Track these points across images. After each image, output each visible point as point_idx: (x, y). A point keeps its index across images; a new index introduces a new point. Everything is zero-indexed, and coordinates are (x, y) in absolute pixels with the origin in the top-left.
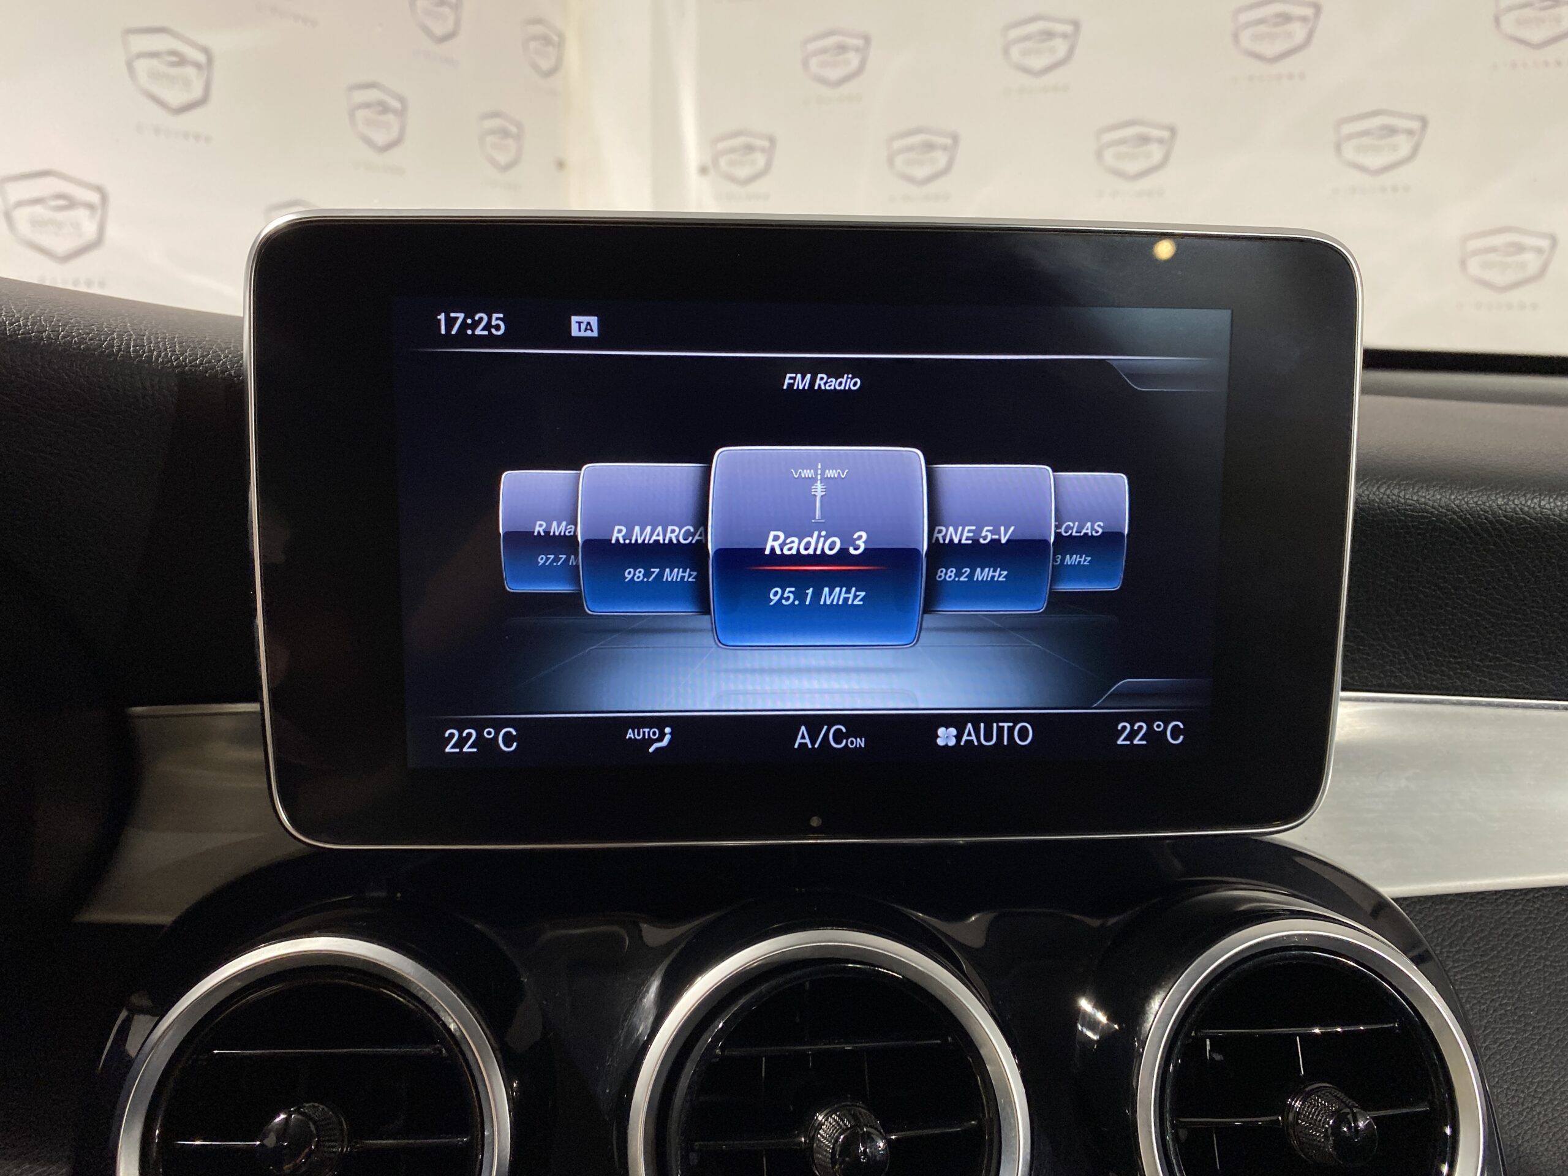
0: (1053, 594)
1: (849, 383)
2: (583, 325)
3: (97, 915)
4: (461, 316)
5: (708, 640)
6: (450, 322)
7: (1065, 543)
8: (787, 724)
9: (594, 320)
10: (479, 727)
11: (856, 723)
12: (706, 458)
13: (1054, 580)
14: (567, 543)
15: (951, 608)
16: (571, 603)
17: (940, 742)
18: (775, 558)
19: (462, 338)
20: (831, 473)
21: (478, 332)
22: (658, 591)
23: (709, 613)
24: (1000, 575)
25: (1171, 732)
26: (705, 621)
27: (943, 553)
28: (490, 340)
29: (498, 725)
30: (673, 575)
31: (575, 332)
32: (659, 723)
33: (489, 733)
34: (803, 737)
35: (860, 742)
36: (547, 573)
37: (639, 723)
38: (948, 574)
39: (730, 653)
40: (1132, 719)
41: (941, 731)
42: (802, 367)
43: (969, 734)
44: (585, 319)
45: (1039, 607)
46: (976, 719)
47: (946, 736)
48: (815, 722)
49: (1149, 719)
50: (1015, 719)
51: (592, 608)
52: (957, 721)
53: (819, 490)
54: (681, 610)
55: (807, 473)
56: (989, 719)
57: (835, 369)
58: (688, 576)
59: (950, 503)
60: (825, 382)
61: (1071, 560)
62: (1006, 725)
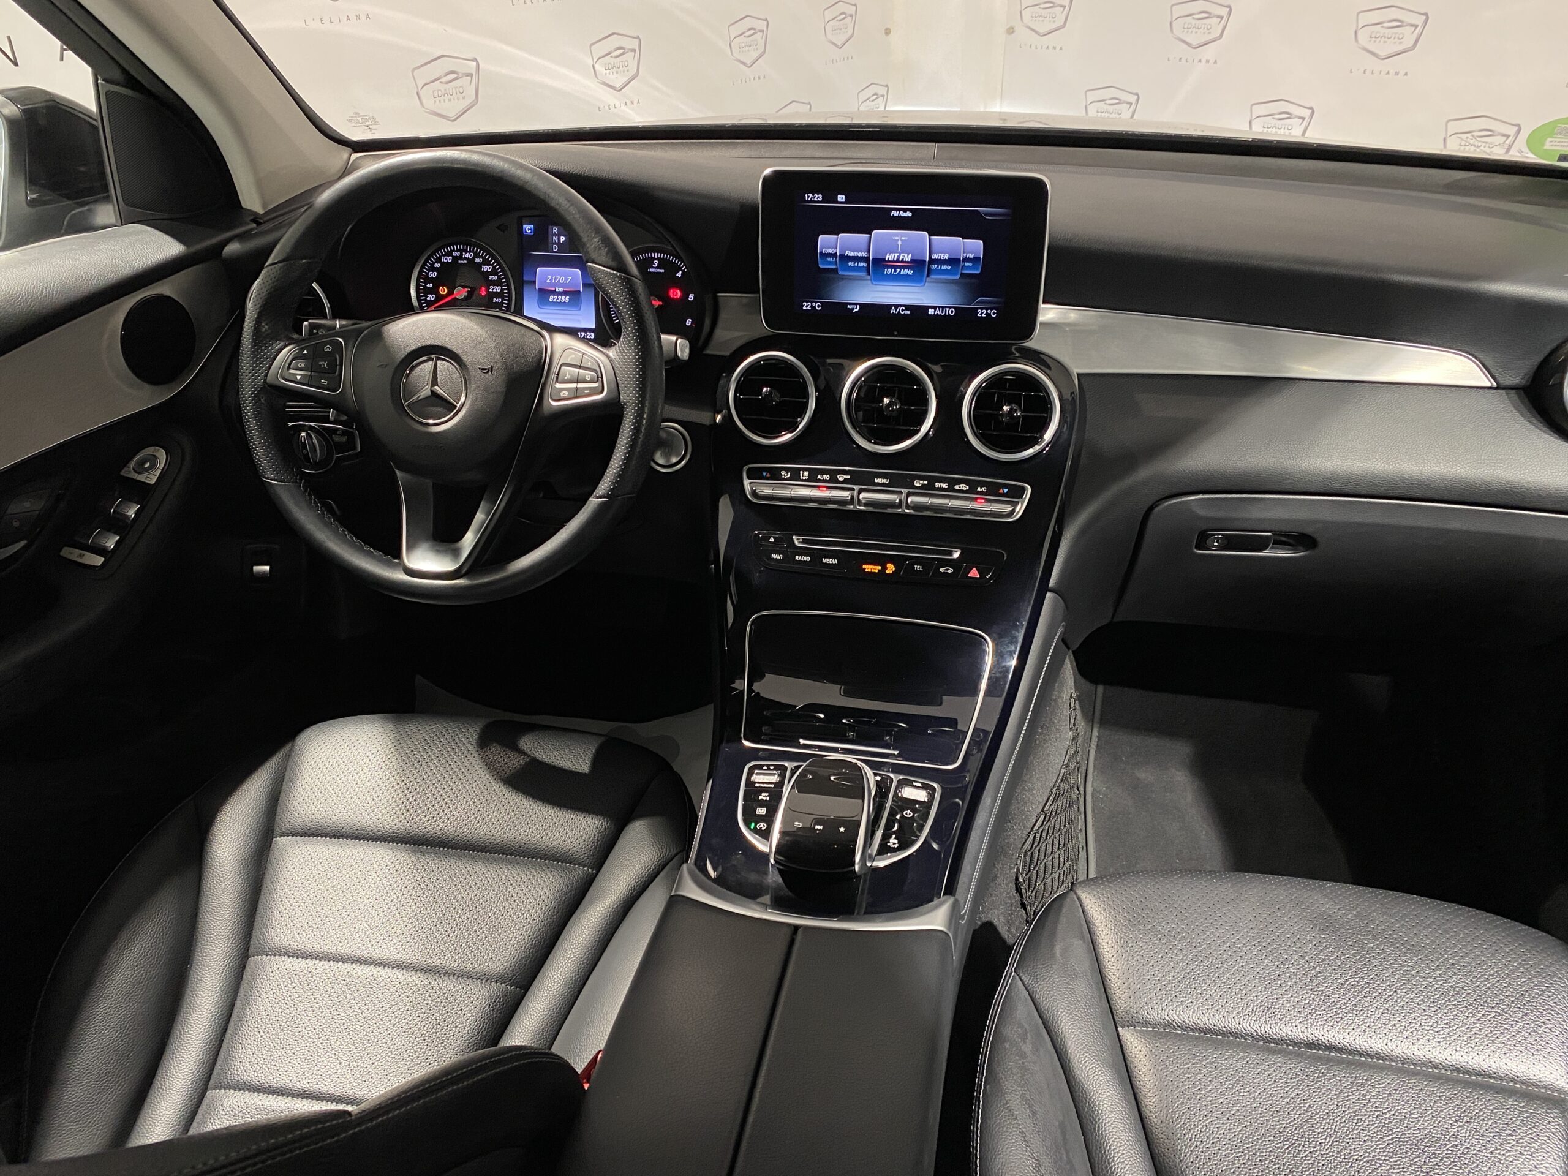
0: (962, 273)
1: (909, 214)
2: (841, 198)
3: (708, 352)
4: (811, 195)
5: (869, 282)
6: (808, 197)
7: (966, 260)
8: (889, 306)
9: (844, 197)
10: (812, 302)
11: (907, 307)
12: (871, 234)
13: (962, 269)
14: (834, 255)
15: (933, 276)
16: (835, 271)
17: (929, 313)
18: (889, 261)
19: (811, 201)
20: (903, 238)
21: (816, 199)
22: (858, 269)
23: (869, 275)
24: (949, 268)
25: (993, 313)
26: (869, 277)
27: (932, 261)
28: (818, 202)
29: (816, 302)
30: (861, 264)
31: (839, 200)
32: (856, 304)
33: (814, 304)
34: (893, 310)
35: (908, 312)
36: (830, 263)
37: (851, 304)
38: (934, 267)
39: (874, 286)
40: (982, 309)
41: (930, 310)
42: (896, 209)
43: (937, 311)
44: (841, 196)
45: (958, 277)
46: (939, 307)
47: (931, 312)
48: (896, 306)
49: (987, 309)
50: (950, 308)
51: (840, 273)
52: (935, 308)
53: (900, 243)
54: (864, 274)
55: (897, 238)
56: (943, 307)
57: (905, 210)
58: (865, 265)
59: (934, 248)
60: (902, 214)
61: (967, 264)
62: (947, 309)
